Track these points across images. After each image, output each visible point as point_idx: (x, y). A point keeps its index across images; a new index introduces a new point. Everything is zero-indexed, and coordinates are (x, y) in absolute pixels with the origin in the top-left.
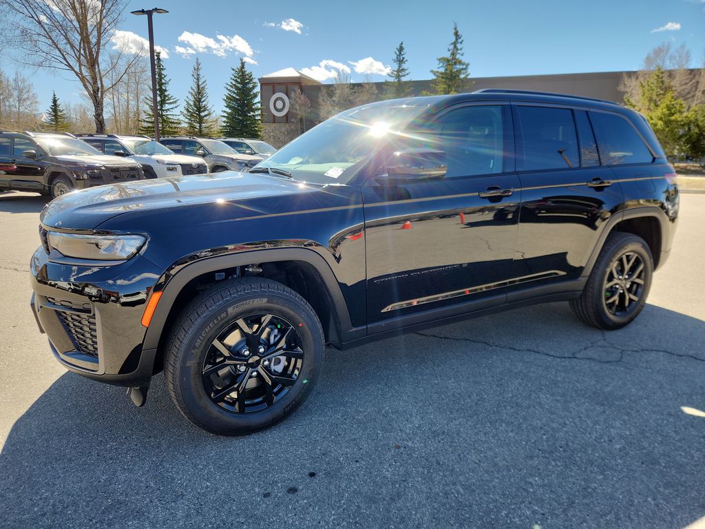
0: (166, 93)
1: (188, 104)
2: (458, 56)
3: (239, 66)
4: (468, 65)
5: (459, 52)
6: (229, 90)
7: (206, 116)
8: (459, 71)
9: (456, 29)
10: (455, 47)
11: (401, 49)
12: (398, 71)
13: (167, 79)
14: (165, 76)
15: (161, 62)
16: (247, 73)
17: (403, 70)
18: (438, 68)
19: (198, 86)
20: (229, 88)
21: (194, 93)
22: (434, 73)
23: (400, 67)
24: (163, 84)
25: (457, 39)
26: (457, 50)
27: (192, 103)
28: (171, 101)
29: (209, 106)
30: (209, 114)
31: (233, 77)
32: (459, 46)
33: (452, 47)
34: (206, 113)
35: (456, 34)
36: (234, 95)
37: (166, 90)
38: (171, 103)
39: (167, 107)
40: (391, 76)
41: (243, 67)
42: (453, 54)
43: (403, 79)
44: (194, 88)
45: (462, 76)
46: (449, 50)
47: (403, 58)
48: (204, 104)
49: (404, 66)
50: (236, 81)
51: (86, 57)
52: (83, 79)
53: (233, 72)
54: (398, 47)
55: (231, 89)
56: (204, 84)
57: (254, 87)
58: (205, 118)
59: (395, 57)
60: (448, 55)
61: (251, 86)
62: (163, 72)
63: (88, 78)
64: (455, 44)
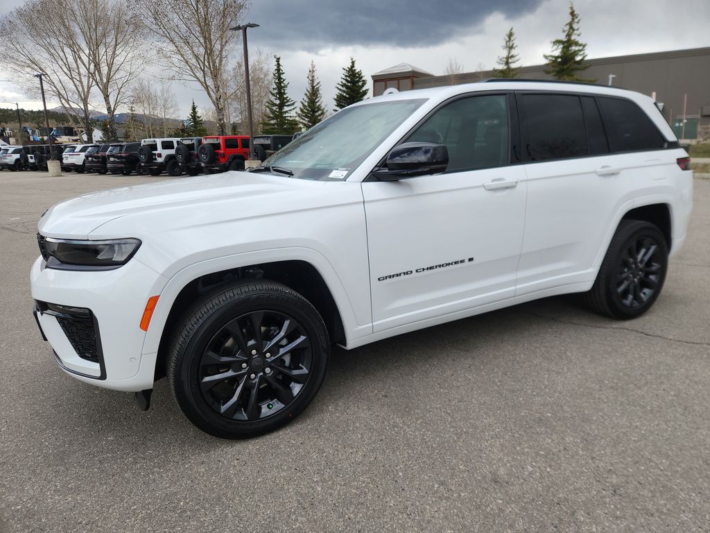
0: (285, 96)
1: (304, 105)
2: (573, 38)
3: (350, 65)
4: (584, 46)
5: (575, 32)
6: (340, 90)
7: (320, 115)
8: (576, 53)
9: (571, 8)
10: (571, 28)
11: (510, 35)
12: (508, 58)
13: (285, 82)
14: (284, 80)
15: (281, 67)
16: (357, 71)
17: (512, 56)
18: (553, 51)
19: (313, 87)
20: (340, 87)
21: (308, 94)
22: (546, 57)
23: (509, 53)
24: (282, 87)
25: (573, 19)
26: (574, 30)
27: (306, 104)
28: (289, 103)
29: (323, 106)
30: (323, 113)
31: (344, 77)
32: (575, 26)
33: (567, 28)
34: (320, 112)
35: (572, 14)
36: (345, 94)
37: (284, 94)
38: (289, 105)
39: (286, 109)
40: (500, 63)
41: (353, 66)
42: (569, 35)
43: (513, 66)
44: (309, 90)
45: (578, 58)
46: (564, 32)
47: (513, 44)
48: (318, 104)
49: (513, 52)
50: (346, 80)
51: (210, 69)
52: (207, 87)
53: (345, 71)
54: (508, 33)
55: (342, 88)
56: (318, 85)
57: (363, 85)
58: (319, 118)
59: (504, 43)
60: (563, 37)
61: (360, 84)
62: (282, 76)
63: (213, 87)
64: (570, 25)
